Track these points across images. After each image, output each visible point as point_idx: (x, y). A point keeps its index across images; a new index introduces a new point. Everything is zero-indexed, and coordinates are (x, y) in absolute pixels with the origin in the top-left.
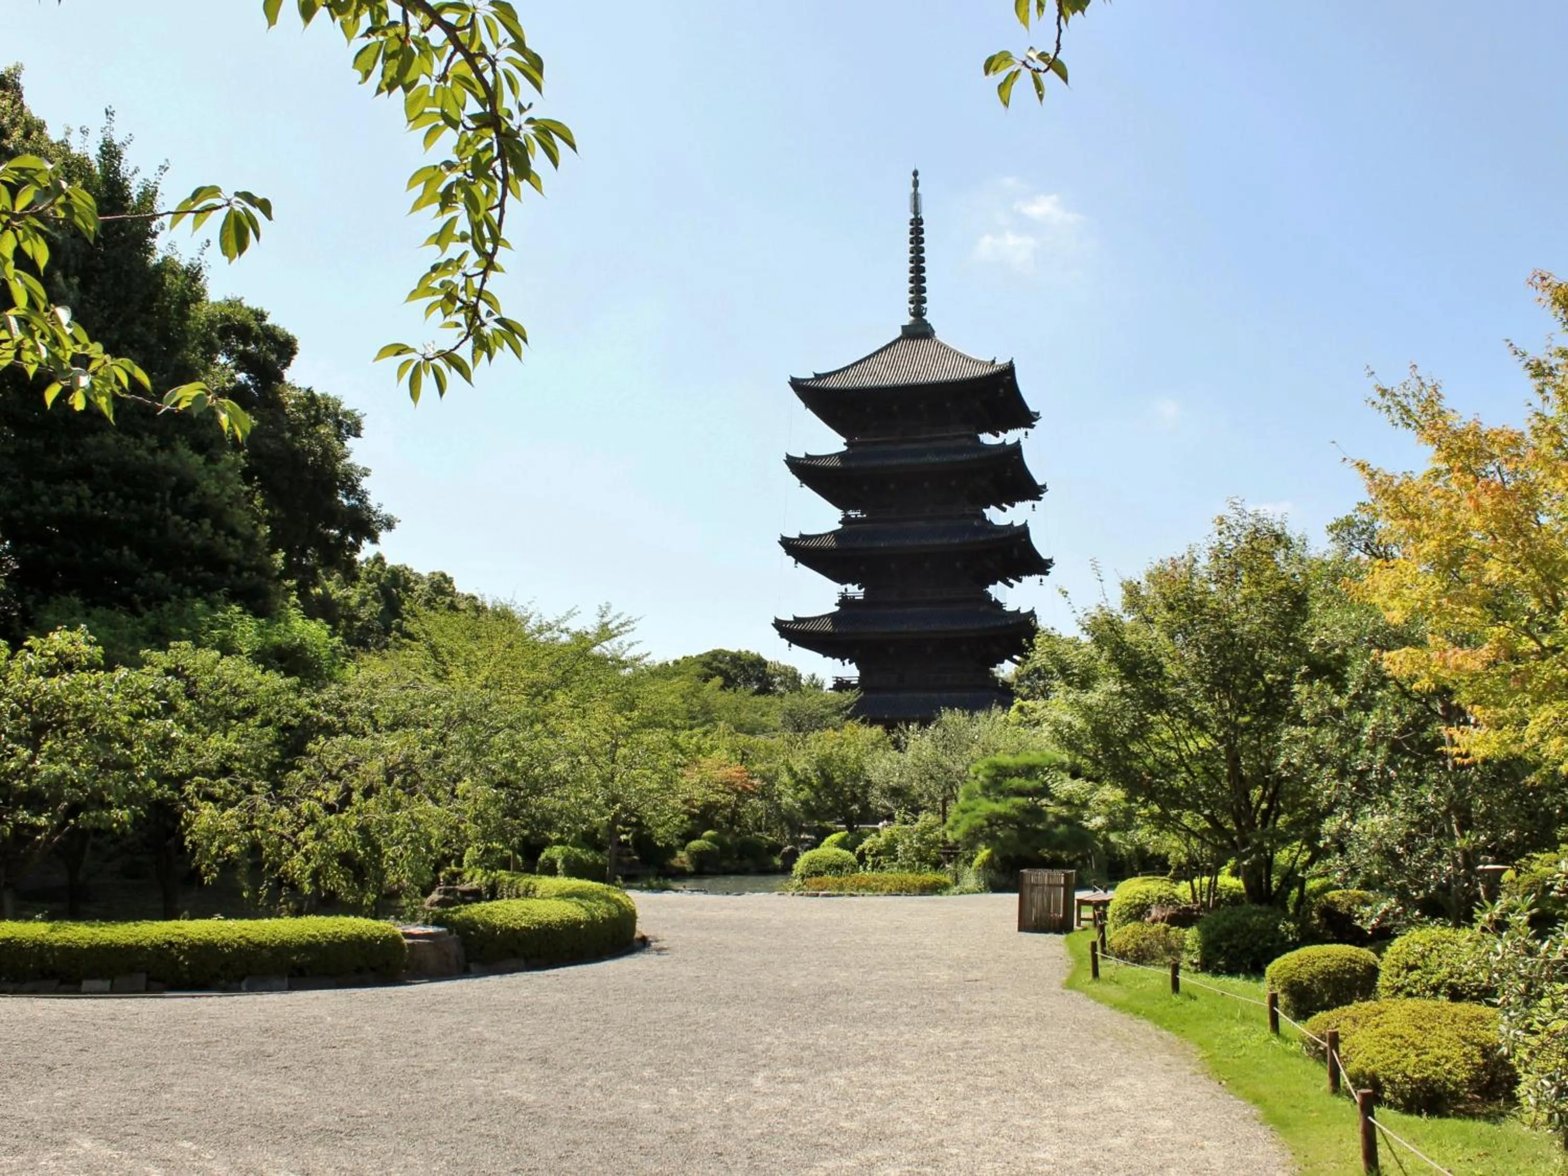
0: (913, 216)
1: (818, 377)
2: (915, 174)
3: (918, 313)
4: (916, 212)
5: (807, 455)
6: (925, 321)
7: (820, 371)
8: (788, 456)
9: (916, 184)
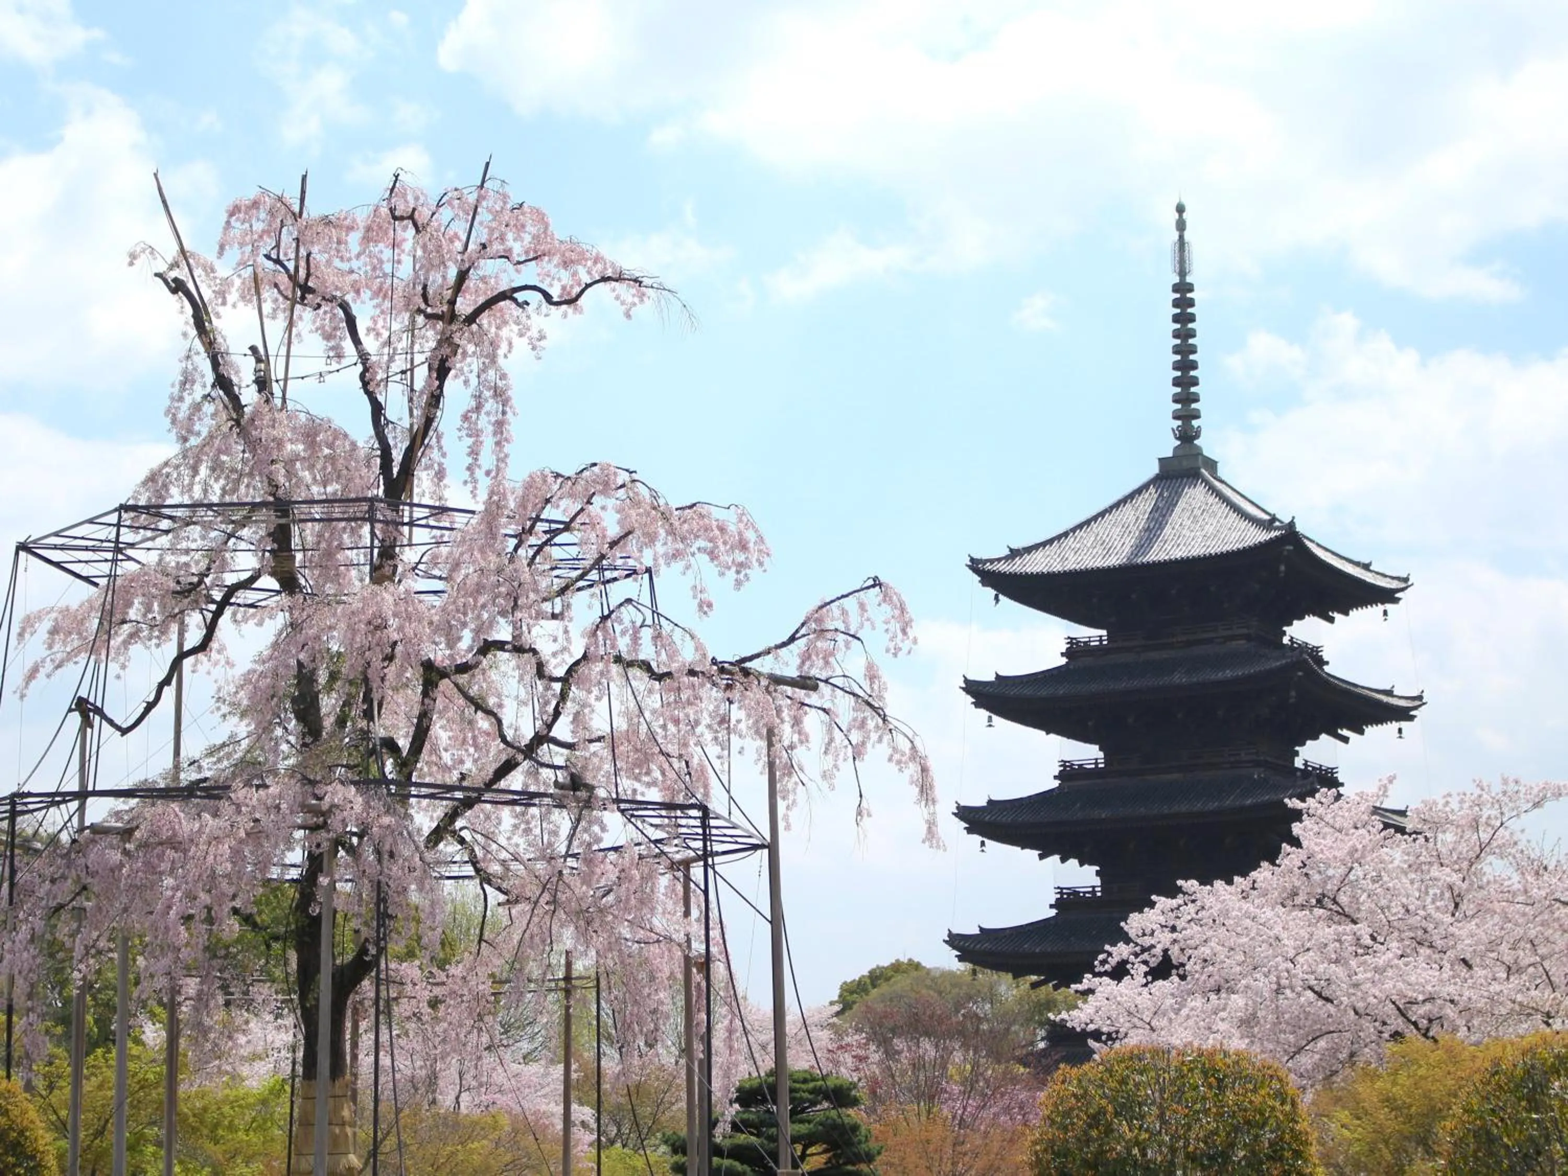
0: (1177, 280)
1: (1014, 554)
2: (1180, 209)
3: (1187, 436)
4: (1182, 273)
5: (998, 677)
6: (1199, 449)
7: (1017, 545)
8: (966, 681)
9: (1181, 226)
